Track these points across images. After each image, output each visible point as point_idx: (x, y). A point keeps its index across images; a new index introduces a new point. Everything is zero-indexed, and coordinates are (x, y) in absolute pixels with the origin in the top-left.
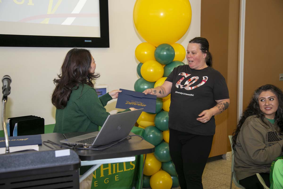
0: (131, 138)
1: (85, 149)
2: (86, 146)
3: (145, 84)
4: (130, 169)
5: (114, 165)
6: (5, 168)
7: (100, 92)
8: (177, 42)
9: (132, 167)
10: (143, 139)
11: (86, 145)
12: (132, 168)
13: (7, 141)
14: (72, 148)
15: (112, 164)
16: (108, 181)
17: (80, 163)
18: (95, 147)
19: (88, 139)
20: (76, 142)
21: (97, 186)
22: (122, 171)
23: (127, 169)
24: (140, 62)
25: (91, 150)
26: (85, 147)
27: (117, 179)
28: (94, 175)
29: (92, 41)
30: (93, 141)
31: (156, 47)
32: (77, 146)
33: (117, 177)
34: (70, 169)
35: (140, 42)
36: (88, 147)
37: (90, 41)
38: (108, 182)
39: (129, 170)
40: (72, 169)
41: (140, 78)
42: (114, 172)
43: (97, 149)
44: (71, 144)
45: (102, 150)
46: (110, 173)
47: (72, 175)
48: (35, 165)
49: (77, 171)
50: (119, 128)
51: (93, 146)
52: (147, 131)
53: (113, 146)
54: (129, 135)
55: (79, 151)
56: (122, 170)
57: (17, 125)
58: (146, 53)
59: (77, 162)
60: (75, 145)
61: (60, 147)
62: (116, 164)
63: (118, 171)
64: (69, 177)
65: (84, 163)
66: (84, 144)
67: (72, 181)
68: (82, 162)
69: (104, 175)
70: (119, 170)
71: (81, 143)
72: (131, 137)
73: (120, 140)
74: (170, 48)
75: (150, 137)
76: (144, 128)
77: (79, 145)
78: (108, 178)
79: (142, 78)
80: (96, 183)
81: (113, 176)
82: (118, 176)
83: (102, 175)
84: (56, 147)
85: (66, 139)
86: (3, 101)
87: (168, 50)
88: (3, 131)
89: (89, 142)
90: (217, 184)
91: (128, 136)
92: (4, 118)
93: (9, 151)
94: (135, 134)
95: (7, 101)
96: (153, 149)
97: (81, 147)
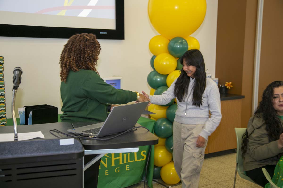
0: (136, 130)
1: (90, 139)
2: (92, 136)
3: (158, 77)
4: (141, 160)
5: (125, 155)
6: (12, 154)
7: (114, 84)
8: (191, 36)
10: (149, 131)
12: (143, 158)
13: (15, 129)
14: (77, 137)
15: (123, 154)
16: (119, 170)
17: (84, 152)
18: (99, 137)
19: (95, 129)
20: (83, 132)
21: (108, 174)
22: (133, 161)
23: (138, 159)
24: (153, 55)
25: (96, 140)
27: (128, 169)
28: (106, 164)
29: (107, 33)
31: (170, 40)
32: (83, 135)
33: (127, 167)
34: (74, 158)
36: (93, 137)
37: (106, 33)
38: (119, 171)
41: (153, 70)
42: (125, 162)
43: (102, 139)
44: (78, 134)
45: (106, 140)
46: (121, 163)
47: (75, 164)
48: (40, 153)
49: (80, 160)
50: (125, 119)
51: (98, 136)
52: (159, 122)
53: (118, 136)
55: (85, 141)
57: (32, 114)
58: (159, 46)
59: (81, 151)
60: (81, 134)
61: (66, 136)
62: (127, 153)
63: (129, 161)
65: (88, 152)
66: (89, 134)
67: (75, 169)
68: (85, 151)
69: (115, 165)
71: (87, 132)
72: (137, 128)
73: (125, 131)
74: (184, 41)
75: (161, 129)
76: (156, 120)
77: (85, 134)
78: (119, 168)
79: (155, 71)
80: (107, 171)
81: (123, 166)
82: (128, 165)
83: (113, 164)
84: (61, 136)
85: (74, 128)
86: (14, 90)
87: (181, 43)
88: (13, 119)
89: (95, 132)
90: (228, 178)
92: (14, 106)
93: (17, 139)
94: (141, 126)
95: (17, 91)
96: (157, 140)
97: (86, 137)
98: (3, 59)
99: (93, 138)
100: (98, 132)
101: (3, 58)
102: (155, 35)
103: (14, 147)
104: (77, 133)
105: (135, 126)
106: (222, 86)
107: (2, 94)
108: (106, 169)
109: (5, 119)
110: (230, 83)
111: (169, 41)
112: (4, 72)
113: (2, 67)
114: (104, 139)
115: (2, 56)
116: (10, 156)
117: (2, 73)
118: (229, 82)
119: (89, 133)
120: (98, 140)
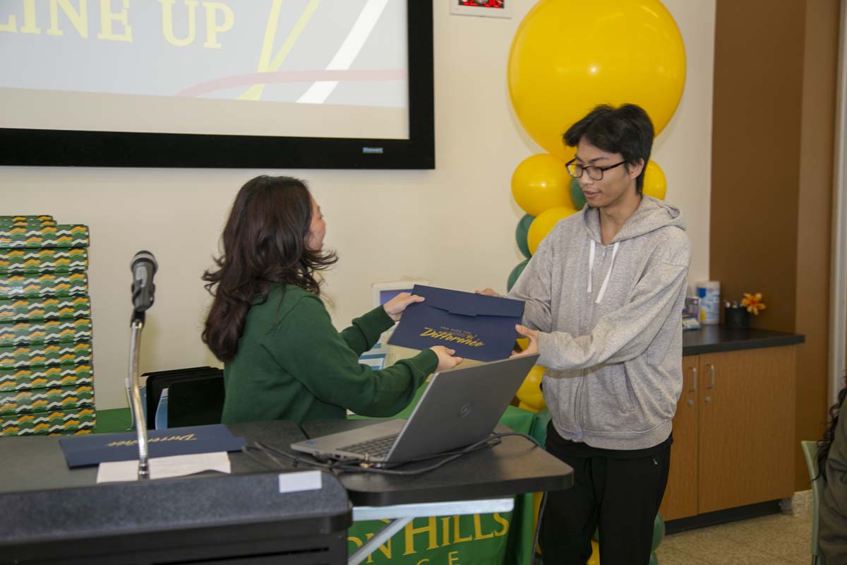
0: (499, 442)
1: (364, 472)
2: (368, 462)
4: (494, 534)
5: (446, 522)
6: (138, 521)
9: (500, 528)
10: (537, 445)
11: (367, 459)
12: (500, 531)
13: (142, 442)
14: (326, 466)
15: (439, 519)
17: (350, 514)
18: (392, 465)
19: (374, 441)
20: (338, 449)
22: (470, 539)
23: (484, 533)
24: (523, 213)
25: (381, 474)
26: (365, 466)
27: (454, 562)
29: (384, 150)
30: (390, 448)
32: (342, 462)
33: (453, 556)
34: (322, 531)
35: (526, 153)
36: (372, 467)
37: (379, 150)
39: (491, 536)
40: (326, 529)
41: (524, 258)
42: (446, 542)
43: (401, 473)
44: (325, 455)
45: (414, 475)
46: (433, 544)
47: (326, 549)
48: (221, 515)
49: (341, 537)
50: (465, 410)
51: (387, 463)
53: (446, 463)
54: (492, 433)
55: (347, 477)
56: (469, 537)
57: (167, 395)
58: (543, 185)
59: (342, 509)
60: (335, 458)
61: (292, 463)
62: (452, 518)
63: (458, 539)
64: (318, 554)
66: (361, 457)
68: (355, 509)
69: (415, 549)
70: (461, 537)
71: (351, 452)
72: (500, 437)
73: (466, 447)
76: (536, 411)
77: (345, 457)
78: (427, 560)
81: (442, 553)
82: (456, 552)
83: (410, 549)
85: (308, 438)
86: (134, 324)
88: (132, 409)
89: (376, 451)
91: (492, 435)
92: (135, 373)
93: (147, 472)
94: (510, 431)
95: (143, 326)
96: (569, 476)
97: (352, 467)
98: (87, 234)
99: (373, 470)
100: (384, 450)
101: (87, 230)
102: (530, 154)
103: (145, 497)
104: (322, 452)
105: (495, 431)
106: (732, 304)
107: (83, 336)
109: (92, 411)
110: (759, 296)
112: (88, 272)
113: (85, 256)
114: (406, 473)
115: (85, 224)
116: (131, 527)
117: (82, 276)
118: (753, 294)
119: (359, 453)
120: (386, 476)
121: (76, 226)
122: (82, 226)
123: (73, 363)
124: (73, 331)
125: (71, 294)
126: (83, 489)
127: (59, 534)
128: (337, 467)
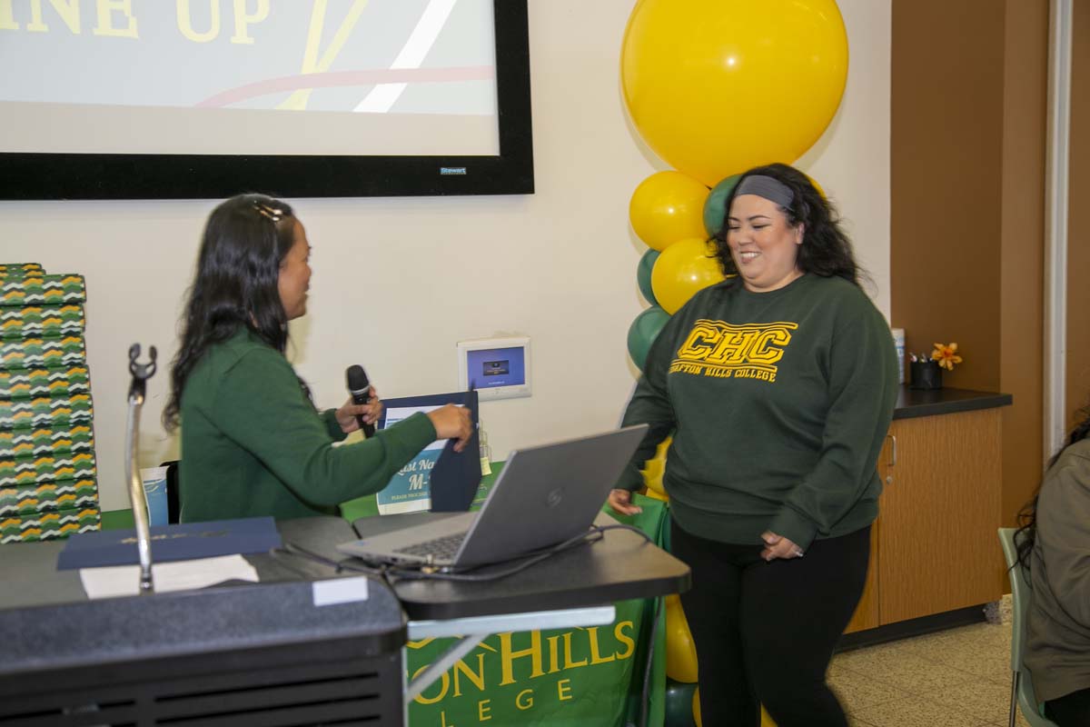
0: (600, 538)
1: (426, 578)
2: (431, 566)
4: (616, 655)
5: (553, 641)
6: (136, 644)
7: (499, 364)
9: (624, 648)
10: (648, 540)
11: (429, 562)
12: (623, 652)
13: (144, 547)
14: (376, 572)
15: (546, 634)
16: (531, 700)
18: (463, 568)
19: (442, 540)
21: (490, 717)
22: (585, 663)
23: (602, 654)
24: (646, 248)
25: (450, 580)
26: (428, 571)
27: (565, 694)
28: (478, 675)
29: (467, 171)
30: (459, 548)
31: (710, 189)
32: (398, 567)
33: (564, 685)
34: (369, 652)
35: (647, 171)
36: (437, 572)
37: (462, 171)
38: (531, 704)
39: (612, 658)
40: (374, 649)
41: (648, 305)
42: (554, 668)
43: (471, 578)
44: (377, 559)
45: (488, 581)
46: (537, 671)
47: (375, 675)
48: (240, 636)
49: (393, 659)
50: (555, 498)
51: (455, 566)
53: (532, 565)
54: (592, 525)
55: (407, 586)
56: (583, 660)
58: (671, 211)
59: (392, 625)
60: (390, 561)
61: (335, 569)
62: (560, 632)
63: (569, 664)
64: (365, 682)
66: (422, 559)
67: (376, 696)
68: (412, 624)
69: (514, 679)
70: (573, 662)
71: (413, 553)
72: (601, 531)
73: (558, 545)
77: (403, 560)
78: (531, 691)
79: (658, 309)
80: (484, 706)
81: (549, 682)
82: (568, 680)
83: (508, 678)
84: (315, 570)
85: (361, 538)
86: (132, 398)
88: (131, 512)
89: (443, 552)
91: (592, 528)
92: (134, 461)
93: (151, 585)
94: (616, 523)
96: (685, 577)
97: (412, 571)
98: (82, 286)
99: (437, 575)
100: (451, 550)
101: (83, 281)
102: (654, 172)
103: (143, 615)
104: (375, 555)
105: (596, 523)
106: (918, 359)
107: (81, 416)
108: (483, 695)
109: (95, 511)
110: (953, 346)
111: (709, 191)
112: (86, 335)
113: (81, 314)
114: (479, 578)
115: (80, 274)
116: (127, 652)
117: (79, 339)
118: (947, 344)
119: (423, 555)
120: (455, 582)
121: (67, 276)
122: (76, 276)
123: (69, 451)
124: (69, 410)
125: (63, 363)
126: (65, 606)
127: (35, 663)
128: (393, 573)
